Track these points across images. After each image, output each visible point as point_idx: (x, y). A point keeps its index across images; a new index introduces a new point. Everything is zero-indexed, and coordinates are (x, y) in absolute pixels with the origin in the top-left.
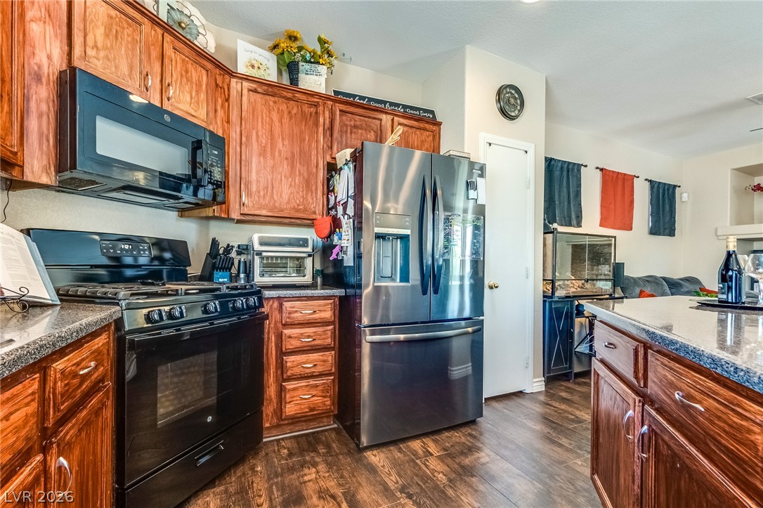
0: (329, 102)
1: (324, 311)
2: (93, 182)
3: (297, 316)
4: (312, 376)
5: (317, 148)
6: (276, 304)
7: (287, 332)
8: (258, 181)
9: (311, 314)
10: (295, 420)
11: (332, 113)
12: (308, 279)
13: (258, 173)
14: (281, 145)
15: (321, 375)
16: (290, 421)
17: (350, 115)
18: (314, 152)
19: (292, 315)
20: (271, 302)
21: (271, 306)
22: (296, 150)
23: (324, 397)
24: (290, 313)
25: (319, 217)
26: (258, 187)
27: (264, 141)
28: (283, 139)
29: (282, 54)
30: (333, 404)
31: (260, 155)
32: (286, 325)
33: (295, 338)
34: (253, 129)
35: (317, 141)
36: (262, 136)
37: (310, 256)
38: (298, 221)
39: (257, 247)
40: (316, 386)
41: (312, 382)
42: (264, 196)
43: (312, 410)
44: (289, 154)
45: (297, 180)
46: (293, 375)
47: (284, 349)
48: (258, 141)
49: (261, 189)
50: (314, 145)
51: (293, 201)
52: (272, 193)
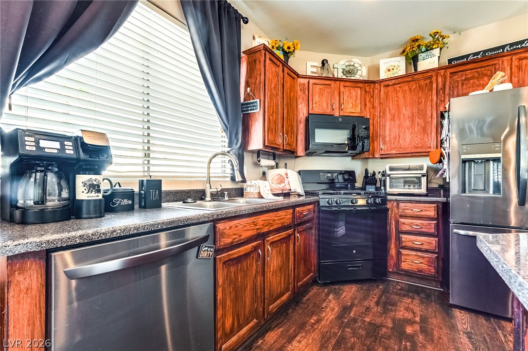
0: (441, 71)
1: (428, 211)
2: (316, 152)
3: (409, 212)
4: (420, 250)
5: (432, 104)
6: (395, 204)
7: (402, 220)
8: (390, 135)
9: (419, 212)
10: (409, 274)
11: (445, 77)
12: (423, 190)
13: (390, 130)
14: (405, 110)
15: (426, 251)
16: (405, 273)
17: (461, 73)
18: (429, 108)
19: (405, 211)
20: (392, 202)
21: (392, 205)
22: (415, 110)
23: (430, 266)
24: (404, 210)
25: (432, 150)
26: (390, 138)
27: (393, 112)
28: (406, 106)
29: (407, 54)
30: (437, 273)
31: (391, 120)
32: (401, 216)
33: (407, 224)
34: (387, 107)
35: (432, 100)
36: (392, 109)
37: (423, 176)
38: (417, 154)
39: (388, 172)
40: (423, 257)
41: (419, 254)
42: (394, 143)
43: (420, 271)
44: (410, 114)
45: (416, 129)
46: (406, 246)
47: (400, 230)
48: (389, 113)
49: (392, 139)
50: (429, 103)
51: (413, 142)
52: (399, 140)
